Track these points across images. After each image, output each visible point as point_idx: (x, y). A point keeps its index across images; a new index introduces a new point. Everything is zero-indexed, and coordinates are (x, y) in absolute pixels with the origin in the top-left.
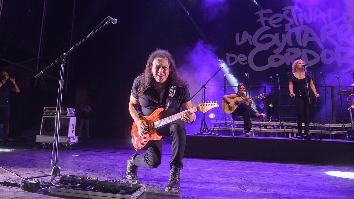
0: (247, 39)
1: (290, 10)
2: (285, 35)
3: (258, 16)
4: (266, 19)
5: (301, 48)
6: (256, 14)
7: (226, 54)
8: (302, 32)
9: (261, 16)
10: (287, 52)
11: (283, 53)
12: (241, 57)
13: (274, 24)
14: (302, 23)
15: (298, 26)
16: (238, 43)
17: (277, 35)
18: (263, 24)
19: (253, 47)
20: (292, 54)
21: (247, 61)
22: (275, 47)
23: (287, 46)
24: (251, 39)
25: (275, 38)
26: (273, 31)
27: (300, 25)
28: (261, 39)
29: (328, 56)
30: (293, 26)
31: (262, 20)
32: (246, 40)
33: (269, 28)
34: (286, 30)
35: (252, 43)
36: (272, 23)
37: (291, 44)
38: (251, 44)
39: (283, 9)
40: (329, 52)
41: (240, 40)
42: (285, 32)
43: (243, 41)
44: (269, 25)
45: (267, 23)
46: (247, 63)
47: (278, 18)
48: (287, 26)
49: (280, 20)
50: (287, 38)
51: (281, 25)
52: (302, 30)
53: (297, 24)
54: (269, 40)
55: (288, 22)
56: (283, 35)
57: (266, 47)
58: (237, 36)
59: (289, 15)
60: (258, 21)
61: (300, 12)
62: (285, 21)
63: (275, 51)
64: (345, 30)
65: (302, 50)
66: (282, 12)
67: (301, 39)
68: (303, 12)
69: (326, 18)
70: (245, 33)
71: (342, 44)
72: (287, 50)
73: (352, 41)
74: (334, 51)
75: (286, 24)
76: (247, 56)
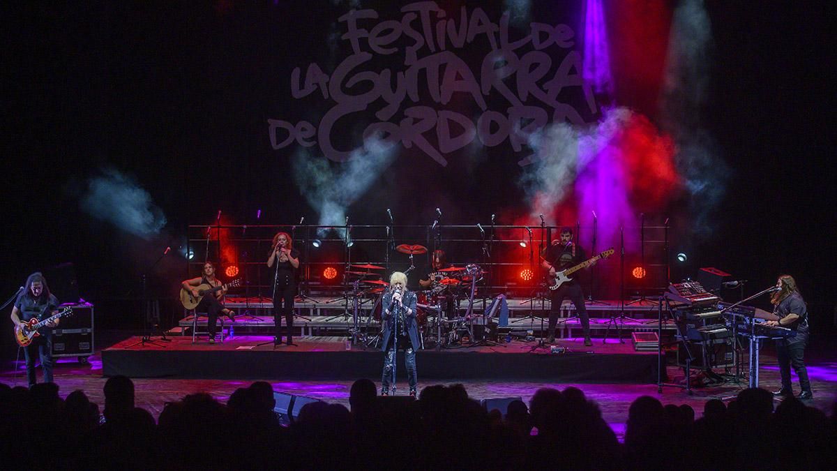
0: (318, 84)
1: (418, 13)
2: (404, 74)
3: (345, 27)
4: (363, 33)
5: (438, 107)
6: (341, 19)
7: (269, 121)
8: (442, 68)
9: (352, 25)
10: (407, 117)
11: (397, 118)
13: (380, 46)
14: (443, 47)
15: (434, 53)
16: (297, 94)
17: (387, 73)
18: (356, 46)
19: (332, 103)
20: (416, 121)
21: (315, 138)
22: (381, 103)
23: (407, 103)
24: (328, 84)
25: (381, 80)
26: (376, 64)
27: (438, 50)
28: (349, 85)
29: (494, 128)
30: (423, 52)
31: (354, 35)
32: (316, 87)
34: (406, 63)
35: (329, 94)
36: (375, 43)
37: (415, 98)
38: (326, 97)
39: (403, 9)
40: (497, 116)
41: (302, 86)
42: (404, 68)
43: (309, 88)
44: (369, 50)
45: (364, 44)
46: (315, 142)
47: (389, 31)
48: (411, 52)
49: (394, 37)
50: (408, 82)
51: (396, 50)
52: (441, 63)
53: (433, 49)
54: (367, 86)
55: (413, 42)
56: (400, 74)
57: (359, 103)
58: (296, 73)
59: (417, 25)
60: (345, 37)
61: (441, 19)
62: (405, 41)
63: (379, 115)
64: (534, 67)
65: (439, 112)
66: (399, 18)
67: (438, 84)
68: (447, 18)
69: (497, 35)
70: (313, 68)
71: (525, 100)
72: (407, 112)
73: (546, 92)
74: (507, 115)
75: (407, 48)
76: (316, 125)
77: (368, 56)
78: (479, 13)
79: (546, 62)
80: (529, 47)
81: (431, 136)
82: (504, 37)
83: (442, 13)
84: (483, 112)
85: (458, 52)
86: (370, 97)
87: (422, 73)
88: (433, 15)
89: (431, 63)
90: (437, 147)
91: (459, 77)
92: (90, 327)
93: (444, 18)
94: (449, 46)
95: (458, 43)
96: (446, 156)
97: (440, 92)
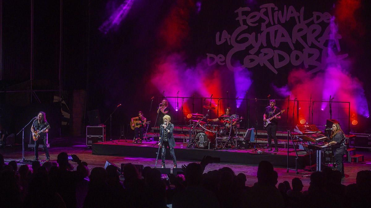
0: (226, 39)
1: (267, 8)
2: (261, 34)
3: (237, 15)
4: (244, 17)
5: (274, 49)
6: (236, 12)
7: (207, 54)
8: (276, 32)
9: (240, 14)
10: (262, 53)
11: (258, 53)
12: (220, 58)
13: (251, 23)
14: (276, 23)
15: (273, 25)
16: (218, 43)
17: (254, 34)
18: (241, 23)
19: (231, 47)
20: (265, 54)
21: (225, 61)
22: (251, 47)
23: (262, 47)
24: (230, 39)
25: (251, 37)
26: (250, 30)
27: (275, 24)
28: (238, 39)
29: (297, 58)
30: (269, 25)
31: (240, 18)
32: (225, 40)
33: (247, 27)
34: (261, 30)
35: (231, 43)
36: (249, 22)
37: (265, 45)
38: (229, 44)
39: (261, 7)
40: (298, 53)
41: (220, 40)
42: (261, 32)
43: (223, 41)
44: (247, 25)
45: (245, 22)
46: (225, 63)
47: (255, 16)
48: (264, 25)
49: (257, 19)
50: (262, 38)
51: (257, 24)
52: (276, 30)
53: (272, 23)
54: (245, 40)
55: (264, 21)
57: (242, 47)
58: (218, 34)
59: (266, 14)
60: (237, 19)
61: (276, 11)
62: (261, 20)
63: (250, 52)
64: (314, 31)
65: (274, 51)
66: (259, 10)
67: (274, 39)
68: (278, 11)
69: (299, 17)
70: (225, 32)
71: (310, 45)
72: (261, 51)
73: (319, 42)
74: (303, 52)
75: (262, 23)
76: (225, 56)
77: (246, 27)
78: (291, 8)
79: (319, 29)
80: (312, 22)
81: (271, 61)
82: (302, 18)
83: (276, 8)
84: (293, 51)
85: (283, 25)
86: (247, 44)
87: (268, 34)
88: (273, 9)
89: (272, 30)
90: (273, 66)
91: (283, 36)
92: (102, 135)
93: (277, 10)
94: (279, 22)
95: (283, 21)
96: (277, 70)
97: (275, 42)
